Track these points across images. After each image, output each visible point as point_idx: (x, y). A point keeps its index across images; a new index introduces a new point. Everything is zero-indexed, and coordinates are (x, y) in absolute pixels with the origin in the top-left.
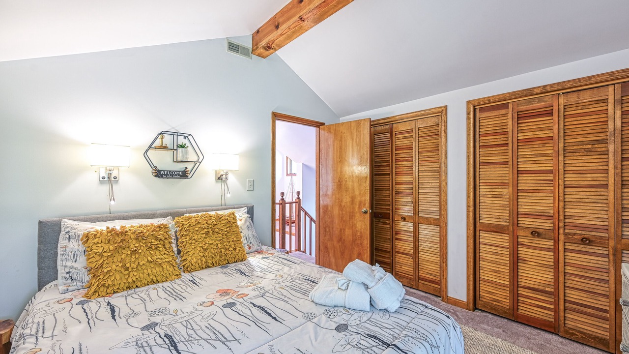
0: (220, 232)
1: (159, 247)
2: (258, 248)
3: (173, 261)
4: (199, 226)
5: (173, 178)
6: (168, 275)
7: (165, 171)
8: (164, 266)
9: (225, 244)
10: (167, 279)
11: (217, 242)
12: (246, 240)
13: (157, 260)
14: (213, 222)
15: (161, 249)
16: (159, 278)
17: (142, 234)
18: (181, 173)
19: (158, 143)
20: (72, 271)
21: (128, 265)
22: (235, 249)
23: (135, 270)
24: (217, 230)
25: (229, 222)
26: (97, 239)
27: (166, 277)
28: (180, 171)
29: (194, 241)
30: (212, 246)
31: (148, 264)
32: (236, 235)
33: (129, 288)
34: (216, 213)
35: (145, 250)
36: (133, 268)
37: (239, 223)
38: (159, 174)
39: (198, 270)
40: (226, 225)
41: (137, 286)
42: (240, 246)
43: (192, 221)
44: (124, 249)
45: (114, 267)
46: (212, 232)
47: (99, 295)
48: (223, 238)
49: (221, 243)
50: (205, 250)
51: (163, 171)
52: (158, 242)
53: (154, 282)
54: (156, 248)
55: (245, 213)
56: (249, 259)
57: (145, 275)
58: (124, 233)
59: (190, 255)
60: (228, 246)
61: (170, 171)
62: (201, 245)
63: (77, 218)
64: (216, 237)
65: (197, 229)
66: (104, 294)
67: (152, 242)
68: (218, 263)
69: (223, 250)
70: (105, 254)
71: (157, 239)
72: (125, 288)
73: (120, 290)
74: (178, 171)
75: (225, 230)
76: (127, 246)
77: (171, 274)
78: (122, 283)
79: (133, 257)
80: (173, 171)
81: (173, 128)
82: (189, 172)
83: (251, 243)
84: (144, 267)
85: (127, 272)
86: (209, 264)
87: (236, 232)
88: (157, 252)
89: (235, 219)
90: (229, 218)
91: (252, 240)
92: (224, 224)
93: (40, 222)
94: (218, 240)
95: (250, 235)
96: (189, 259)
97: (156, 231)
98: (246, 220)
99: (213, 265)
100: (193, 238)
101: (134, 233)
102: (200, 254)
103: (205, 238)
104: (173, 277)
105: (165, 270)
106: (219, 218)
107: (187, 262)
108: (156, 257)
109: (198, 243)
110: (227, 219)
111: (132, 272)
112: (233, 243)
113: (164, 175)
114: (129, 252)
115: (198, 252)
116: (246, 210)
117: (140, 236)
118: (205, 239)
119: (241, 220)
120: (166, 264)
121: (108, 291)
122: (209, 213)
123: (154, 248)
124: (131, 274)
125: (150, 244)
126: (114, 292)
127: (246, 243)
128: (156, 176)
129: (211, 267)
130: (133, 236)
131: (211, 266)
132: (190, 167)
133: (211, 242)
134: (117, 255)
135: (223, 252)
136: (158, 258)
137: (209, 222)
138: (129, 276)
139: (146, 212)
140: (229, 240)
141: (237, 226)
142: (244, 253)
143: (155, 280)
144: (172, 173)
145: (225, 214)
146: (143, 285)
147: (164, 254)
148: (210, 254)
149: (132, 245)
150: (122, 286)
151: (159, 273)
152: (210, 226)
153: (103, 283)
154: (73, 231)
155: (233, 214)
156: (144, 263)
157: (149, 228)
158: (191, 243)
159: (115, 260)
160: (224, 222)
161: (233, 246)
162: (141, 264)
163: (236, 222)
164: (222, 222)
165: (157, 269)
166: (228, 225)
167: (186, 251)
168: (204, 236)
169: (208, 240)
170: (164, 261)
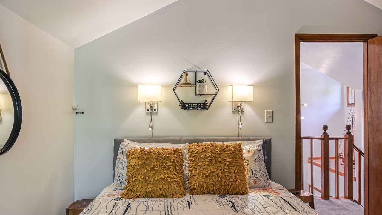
0: (223, 162)
1: (171, 168)
2: (265, 184)
3: (180, 182)
4: (205, 154)
5: (195, 110)
6: (174, 193)
7: (188, 104)
8: (172, 185)
9: (226, 174)
10: (173, 196)
11: (219, 171)
12: (251, 174)
13: (168, 178)
14: (217, 151)
15: (172, 169)
16: (167, 193)
17: (161, 155)
18: (201, 106)
19: (183, 81)
20: (121, 176)
21: (147, 178)
22: (236, 181)
23: (151, 183)
24: (220, 159)
25: (233, 153)
26: (134, 155)
27: (173, 194)
28: (200, 104)
29: (199, 167)
30: (214, 174)
31: (161, 180)
32: (239, 167)
33: (147, 196)
34: (223, 144)
35: (160, 169)
36: (150, 181)
37: (245, 155)
38: (184, 106)
39: (200, 194)
40: (229, 156)
41: (152, 196)
42: (242, 178)
43: (200, 148)
44: (147, 165)
45: (139, 177)
46: (214, 161)
47: (128, 197)
48: (225, 168)
49: (222, 173)
50: (207, 177)
51: (187, 104)
52: (171, 164)
53: (164, 196)
54: (169, 169)
55: (260, 145)
56: (250, 194)
57: (158, 189)
58: (149, 153)
59: (195, 179)
60: (229, 177)
61: (192, 104)
62: (204, 172)
63: (132, 139)
64: (218, 166)
65: (202, 156)
66: (131, 196)
67: (166, 163)
68: (218, 191)
69: (224, 180)
70: (136, 167)
71: (170, 161)
72: (144, 196)
73: (141, 196)
74: (199, 104)
75: (228, 160)
76: (149, 163)
77: (177, 192)
78: (143, 191)
79: (152, 172)
80: (195, 104)
81: (196, 66)
82: (208, 104)
83: (257, 178)
84: (158, 182)
85: (146, 184)
86: (210, 191)
87: (239, 164)
88: (169, 172)
89: (241, 151)
90: (233, 149)
91: (258, 174)
92: (228, 155)
93: (115, 140)
94: (220, 170)
95: (257, 169)
96: (194, 182)
97: (172, 155)
98: (255, 153)
99: (214, 193)
100: (199, 164)
101: (156, 153)
102: (202, 179)
103: (208, 165)
104: (178, 195)
105: (172, 188)
106: (224, 149)
107: (192, 185)
108: (167, 176)
109: (202, 169)
110: (231, 150)
111: (149, 185)
112: (234, 175)
113: (188, 107)
114: (149, 169)
115: (201, 177)
116: (262, 143)
117: (159, 157)
118: (208, 167)
119: (249, 152)
120: (174, 183)
121: (134, 195)
122: (216, 143)
123: (167, 168)
124: (149, 186)
125: (165, 164)
126: (137, 196)
127: (252, 176)
128: (182, 108)
129: (212, 194)
130: (154, 156)
131: (212, 192)
132: (209, 99)
133: (213, 170)
134: (142, 169)
135: (223, 182)
136: (169, 177)
137: (213, 151)
138: (147, 187)
139: (174, 138)
140: (230, 171)
141: (242, 159)
142: (245, 186)
143: (164, 195)
144: (194, 105)
145: (231, 145)
146: (156, 196)
147: (174, 174)
148: (211, 182)
149: (153, 163)
150: (142, 193)
151: (168, 190)
152: (214, 155)
153: (131, 188)
154: (125, 148)
155: (240, 145)
156: (158, 178)
157: (167, 151)
158: (196, 169)
159: (140, 173)
160: (228, 153)
161: (234, 177)
162: (156, 179)
163: (242, 155)
164: (226, 152)
165: (167, 185)
166: (232, 156)
167: (192, 175)
168: (207, 163)
169: (210, 168)
170: (173, 180)
